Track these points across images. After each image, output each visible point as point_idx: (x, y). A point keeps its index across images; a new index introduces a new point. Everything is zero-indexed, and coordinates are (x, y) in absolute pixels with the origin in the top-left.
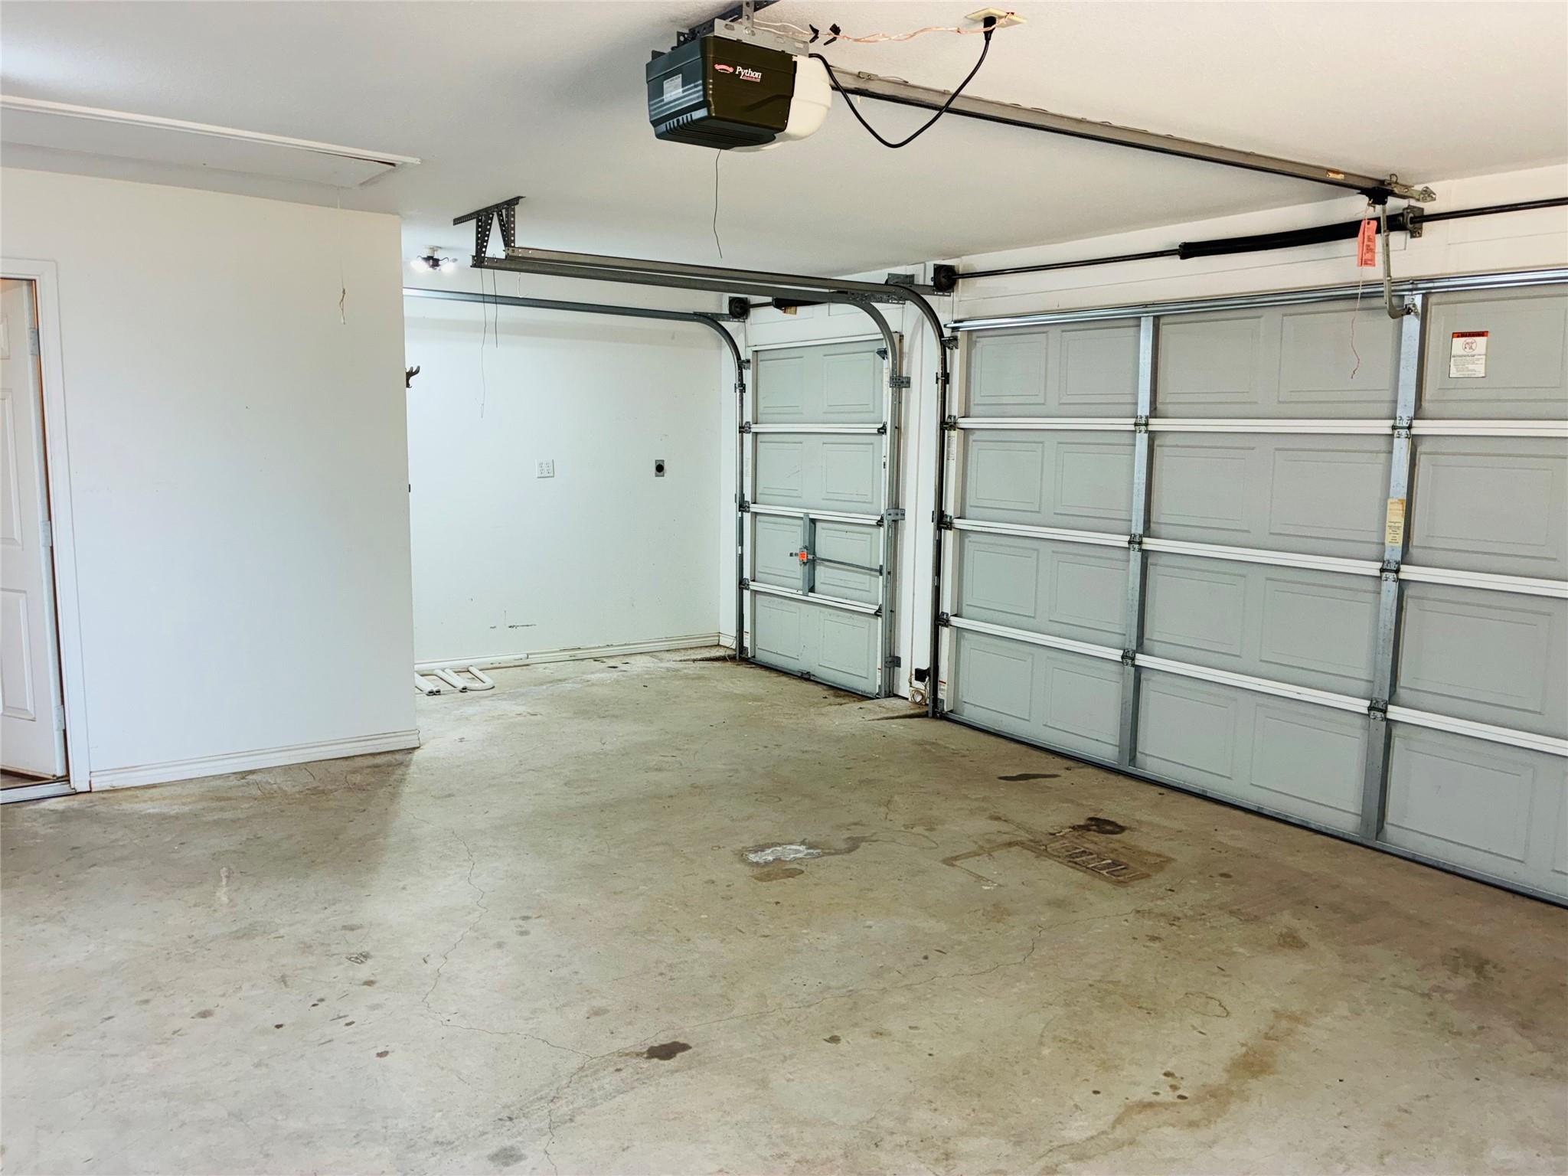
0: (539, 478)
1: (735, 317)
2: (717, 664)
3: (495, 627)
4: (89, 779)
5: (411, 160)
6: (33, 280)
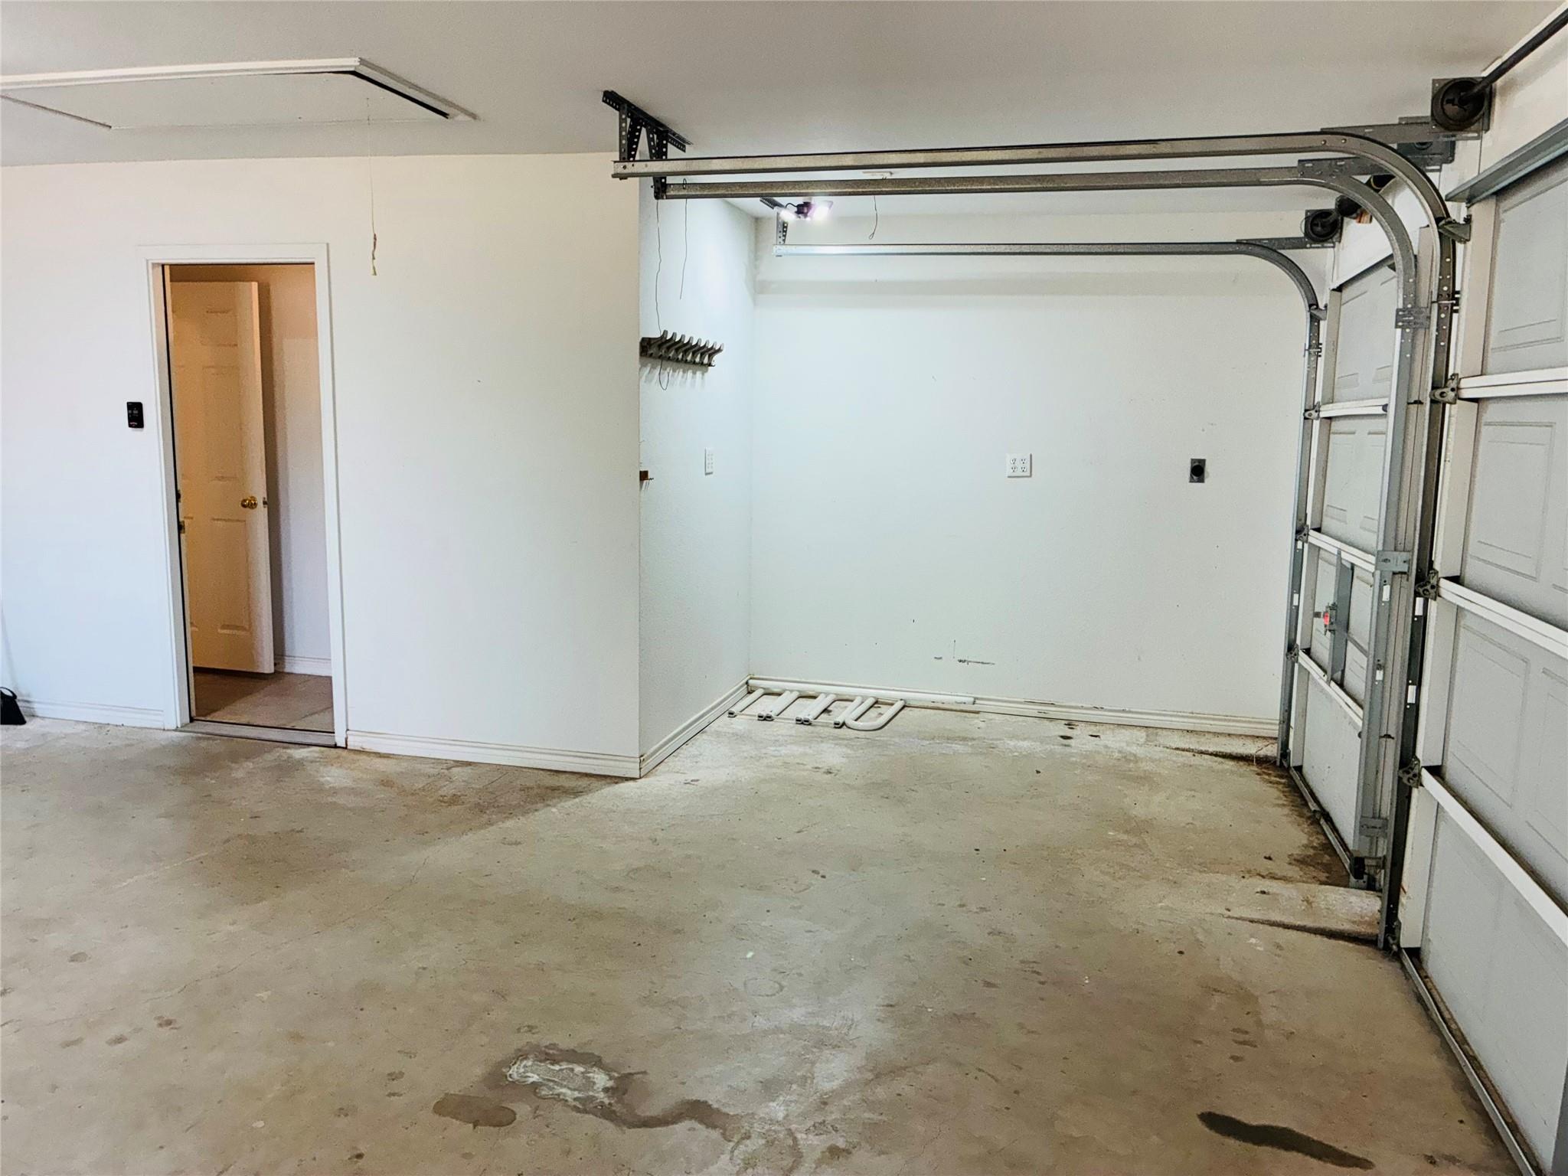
0: (1009, 477)
1: (1315, 241)
2: (1230, 764)
3: (941, 658)
4: (345, 736)
5: (352, 63)
6: (313, 264)
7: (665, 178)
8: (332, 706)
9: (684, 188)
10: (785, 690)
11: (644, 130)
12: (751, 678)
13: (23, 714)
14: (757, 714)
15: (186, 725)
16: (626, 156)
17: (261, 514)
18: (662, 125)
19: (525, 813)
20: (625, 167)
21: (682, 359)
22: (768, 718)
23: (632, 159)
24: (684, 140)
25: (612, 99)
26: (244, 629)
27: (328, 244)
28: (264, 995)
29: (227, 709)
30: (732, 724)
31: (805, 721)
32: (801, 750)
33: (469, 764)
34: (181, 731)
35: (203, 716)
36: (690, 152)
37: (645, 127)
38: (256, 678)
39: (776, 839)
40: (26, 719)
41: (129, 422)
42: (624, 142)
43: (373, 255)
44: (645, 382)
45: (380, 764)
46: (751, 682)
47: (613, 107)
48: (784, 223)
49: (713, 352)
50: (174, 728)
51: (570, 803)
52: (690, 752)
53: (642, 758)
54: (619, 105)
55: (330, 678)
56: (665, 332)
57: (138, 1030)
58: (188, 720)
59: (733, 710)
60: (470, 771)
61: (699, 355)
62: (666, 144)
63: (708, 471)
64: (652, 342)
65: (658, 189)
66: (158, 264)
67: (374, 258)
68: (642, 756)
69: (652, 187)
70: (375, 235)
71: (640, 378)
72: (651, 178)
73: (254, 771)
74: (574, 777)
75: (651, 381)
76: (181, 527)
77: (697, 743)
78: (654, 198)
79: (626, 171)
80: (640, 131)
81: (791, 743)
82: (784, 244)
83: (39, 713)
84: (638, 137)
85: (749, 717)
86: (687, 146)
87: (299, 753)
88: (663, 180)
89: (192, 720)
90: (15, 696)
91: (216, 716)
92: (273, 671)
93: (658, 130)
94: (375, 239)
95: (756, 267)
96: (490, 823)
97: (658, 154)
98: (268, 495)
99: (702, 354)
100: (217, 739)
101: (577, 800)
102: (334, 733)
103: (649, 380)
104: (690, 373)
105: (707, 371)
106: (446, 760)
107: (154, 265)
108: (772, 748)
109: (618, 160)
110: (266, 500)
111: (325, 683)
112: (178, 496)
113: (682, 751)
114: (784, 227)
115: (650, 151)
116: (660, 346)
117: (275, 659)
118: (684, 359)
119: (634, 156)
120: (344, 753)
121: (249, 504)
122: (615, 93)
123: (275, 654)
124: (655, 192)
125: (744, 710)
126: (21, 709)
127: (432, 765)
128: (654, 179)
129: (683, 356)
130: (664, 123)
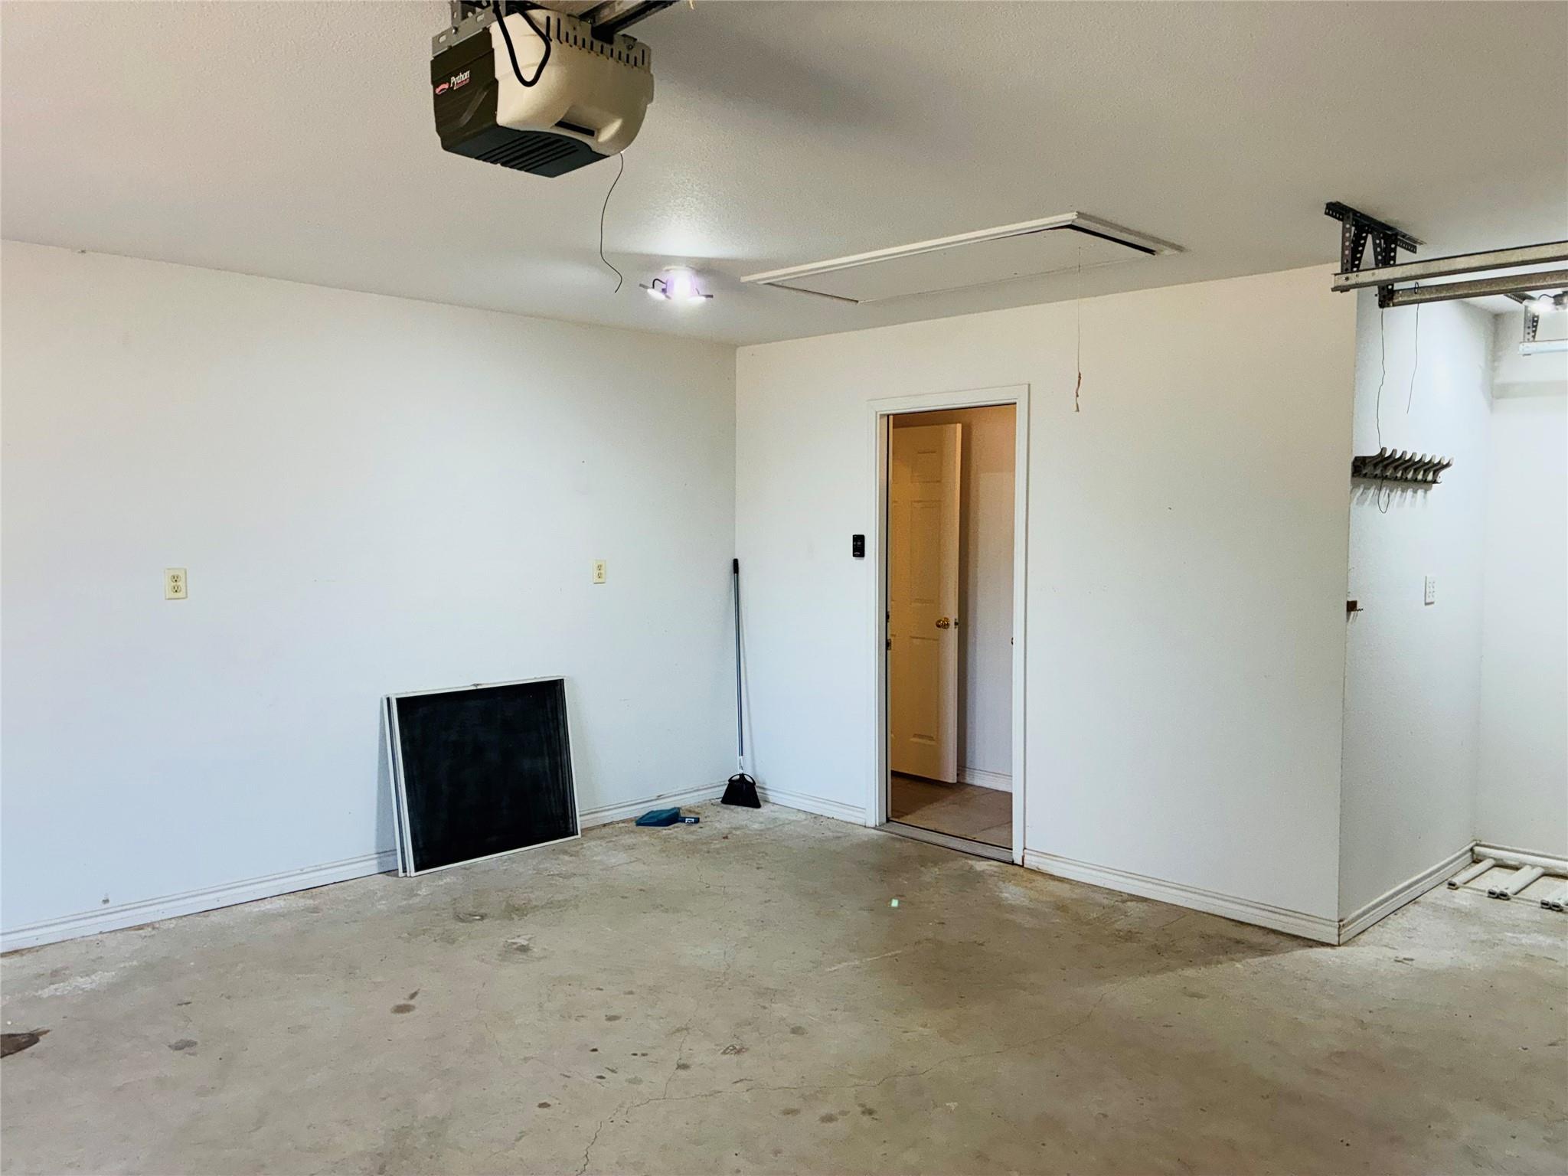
4: (1022, 854)
5: (1070, 217)
6: (1015, 404)
7: (1393, 285)
8: (1011, 822)
9: (1416, 293)
10: (1525, 864)
11: (1370, 237)
12: (1477, 845)
13: (759, 798)
14: (1487, 890)
15: (883, 824)
16: (1349, 266)
17: (952, 633)
18: (1390, 228)
19: (1207, 963)
20: (1347, 279)
21: (1401, 477)
22: (1502, 896)
23: (1355, 269)
24: (1415, 242)
25: (1336, 210)
26: (931, 738)
27: (1029, 385)
28: (953, 1105)
29: (919, 813)
30: (1454, 897)
31: (1554, 906)
32: (1549, 941)
33: (1145, 900)
34: (878, 830)
35: (896, 818)
36: (1422, 253)
37: (1371, 234)
38: (940, 786)
39: (1520, 1048)
40: (762, 803)
41: (854, 552)
42: (1347, 252)
43: (1077, 393)
44: (1357, 504)
45: (1053, 885)
46: (1477, 849)
47: (1333, 217)
48: (1534, 316)
49: (1438, 467)
50: (873, 826)
51: (1256, 961)
52: (1399, 924)
53: (1341, 924)
54: (1343, 215)
55: (1011, 794)
56: (1383, 450)
57: (844, 1113)
58: (884, 820)
59: (1455, 880)
60: (1146, 908)
61: (1422, 473)
62: (1395, 248)
63: (1428, 601)
64: (1367, 461)
65: (1384, 296)
66: (884, 415)
67: (1077, 396)
68: (1341, 921)
69: (1376, 295)
70: (1080, 374)
71: (1351, 499)
72: (1376, 288)
73: (940, 877)
74: (1260, 932)
75: (1363, 504)
76: (888, 644)
77: (1409, 915)
78: (1378, 307)
79: (1348, 283)
80: (1365, 239)
81: (1535, 931)
82: (1534, 341)
83: (771, 799)
84: (1363, 245)
85: (1475, 892)
86: (1418, 246)
87: (981, 866)
88: (1390, 287)
89: (888, 820)
90: (754, 783)
91: (908, 819)
92: (955, 781)
93: (1385, 235)
94: (1080, 377)
95: (1494, 369)
96: (1168, 968)
97: (1386, 259)
98: (959, 616)
99: (1425, 471)
100: (908, 842)
101: (1265, 959)
102: (1012, 849)
103: (1361, 502)
104: (1410, 492)
105: (1430, 488)
106: (1120, 892)
107: (882, 416)
108: (1510, 934)
109: (1339, 271)
110: (957, 621)
111: (1004, 800)
112: (887, 617)
113: (1390, 922)
114: (1534, 321)
115: (1376, 258)
116: (1375, 466)
117: (958, 770)
118: (1404, 477)
119: (1358, 266)
120: (1022, 870)
121: (943, 625)
122: (1339, 203)
123: (958, 766)
124: (1380, 301)
125: (1468, 882)
126: (758, 794)
127: (1105, 896)
128: (1379, 288)
129: (1402, 474)
130: (1391, 225)
